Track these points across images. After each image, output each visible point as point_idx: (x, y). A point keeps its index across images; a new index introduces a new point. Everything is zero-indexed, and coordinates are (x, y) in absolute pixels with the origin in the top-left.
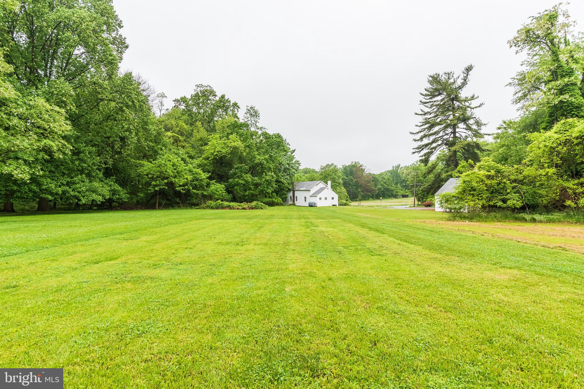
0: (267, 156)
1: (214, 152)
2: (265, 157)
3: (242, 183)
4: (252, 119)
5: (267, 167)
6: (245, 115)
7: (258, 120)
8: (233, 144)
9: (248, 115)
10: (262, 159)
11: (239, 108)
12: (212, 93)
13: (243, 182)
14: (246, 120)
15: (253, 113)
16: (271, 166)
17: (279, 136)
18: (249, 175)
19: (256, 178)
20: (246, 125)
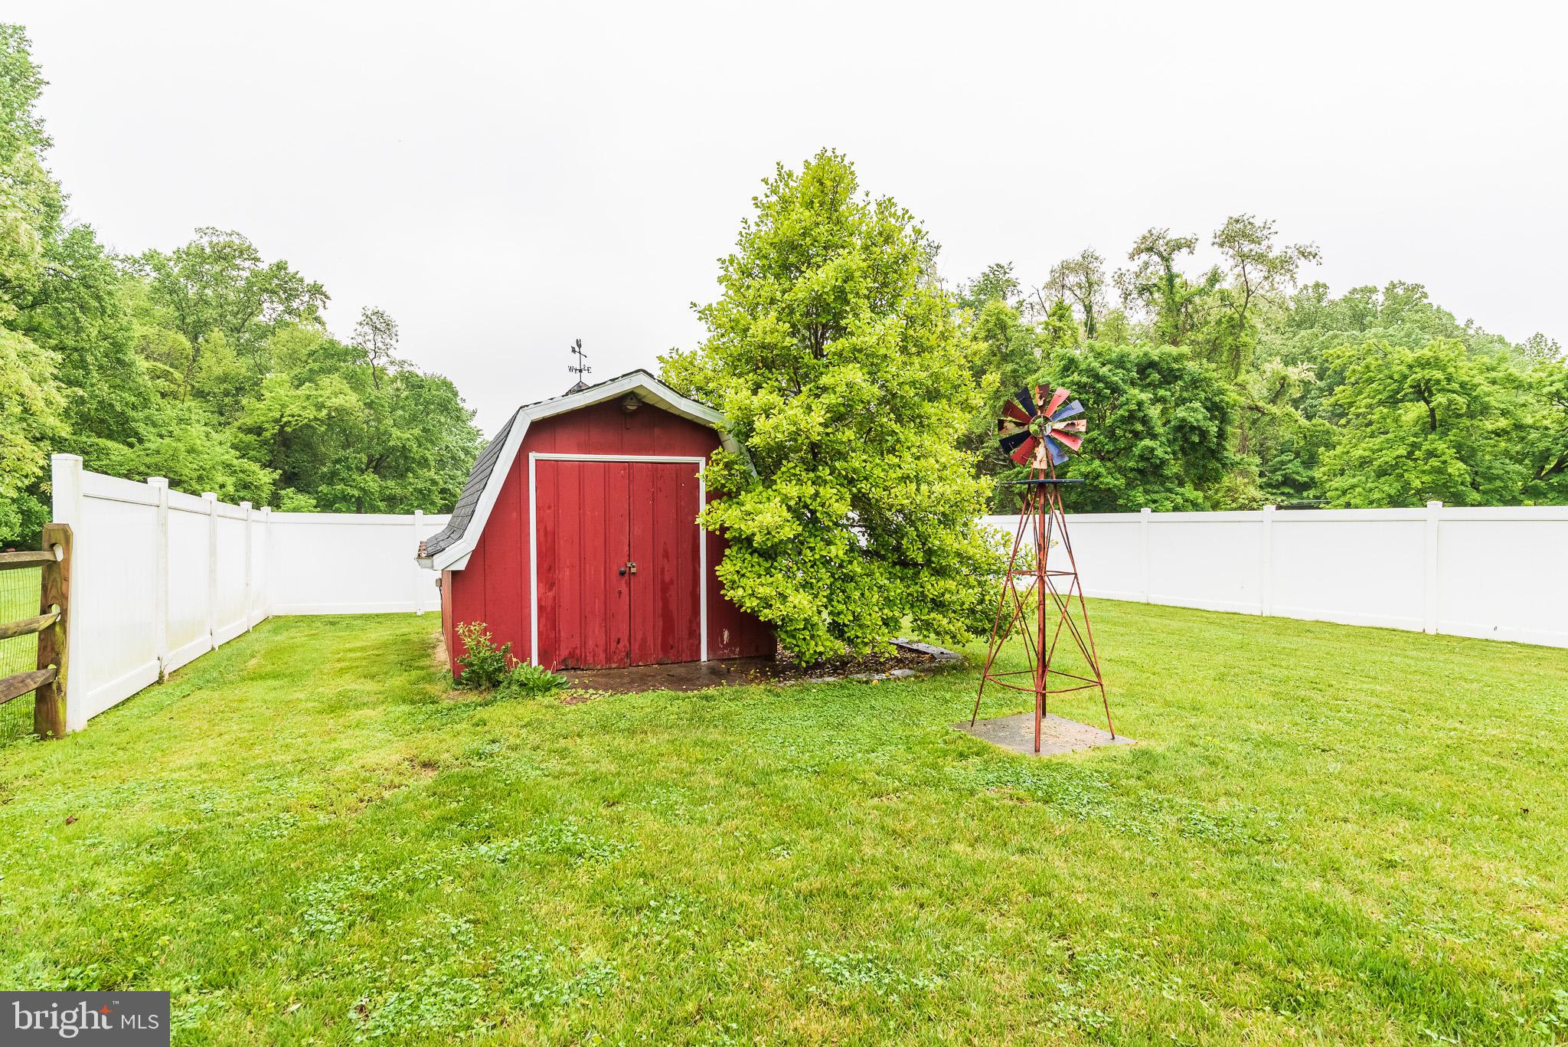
0: (417, 431)
1: (282, 416)
2: (413, 432)
3: (353, 496)
4: (379, 339)
5: (417, 457)
6: (359, 328)
7: (393, 342)
8: (336, 402)
9: (367, 329)
10: (408, 439)
11: (327, 297)
12: (247, 252)
13: (356, 493)
14: (360, 339)
15: (380, 324)
16: (428, 454)
17: (448, 385)
18: (372, 475)
19: (391, 483)
20: (359, 353)
